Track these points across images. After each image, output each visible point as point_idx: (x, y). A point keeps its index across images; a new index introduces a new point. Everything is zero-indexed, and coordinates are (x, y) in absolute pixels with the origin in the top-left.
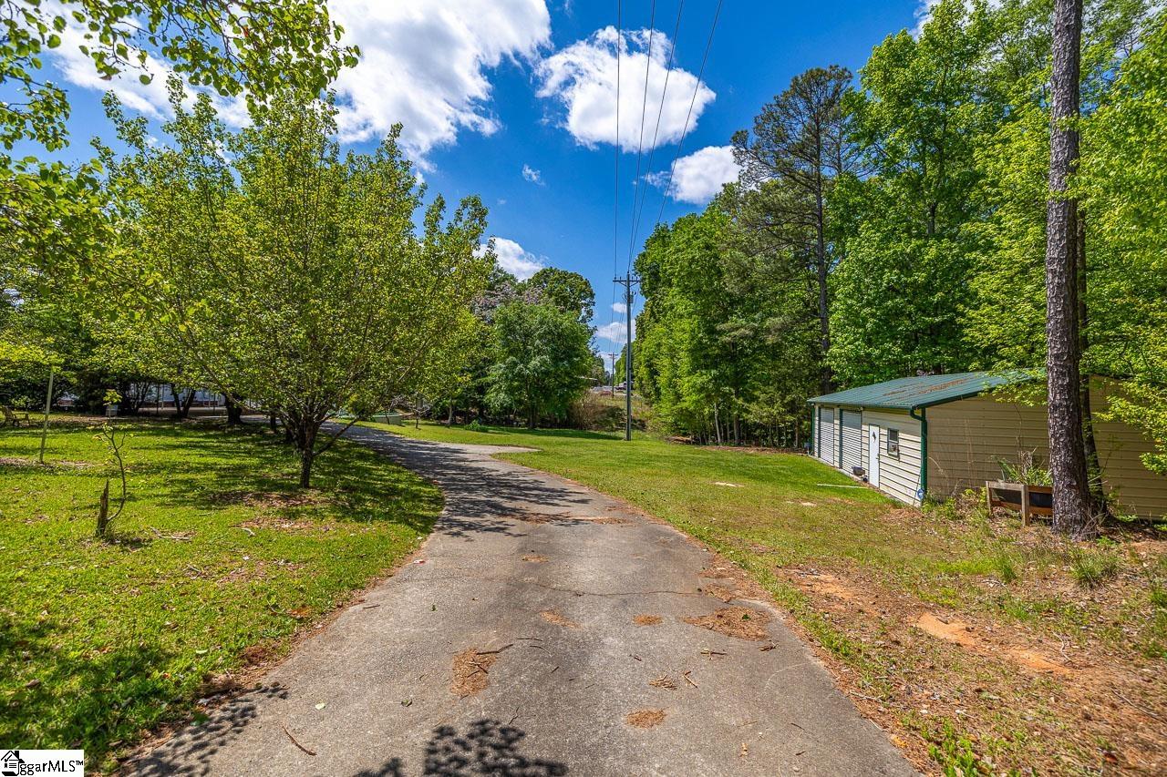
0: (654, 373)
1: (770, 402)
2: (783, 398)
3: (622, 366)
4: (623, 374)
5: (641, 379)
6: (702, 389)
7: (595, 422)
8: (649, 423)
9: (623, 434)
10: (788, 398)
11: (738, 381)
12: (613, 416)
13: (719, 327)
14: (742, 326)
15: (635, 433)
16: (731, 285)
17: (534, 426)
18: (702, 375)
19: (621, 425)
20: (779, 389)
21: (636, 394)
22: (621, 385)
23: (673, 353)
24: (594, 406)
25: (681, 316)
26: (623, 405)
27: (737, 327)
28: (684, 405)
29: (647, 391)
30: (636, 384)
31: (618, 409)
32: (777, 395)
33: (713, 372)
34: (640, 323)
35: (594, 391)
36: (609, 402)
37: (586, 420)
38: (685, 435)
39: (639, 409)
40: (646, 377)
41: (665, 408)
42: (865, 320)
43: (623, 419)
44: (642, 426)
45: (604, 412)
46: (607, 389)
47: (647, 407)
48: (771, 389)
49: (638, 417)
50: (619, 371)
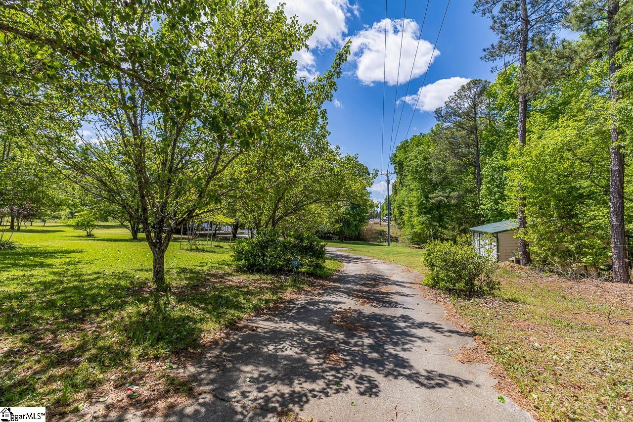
0: (401, 213)
1: (453, 229)
2: (459, 227)
3: (385, 208)
4: (386, 212)
5: (395, 216)
6: (423, 223)
7: (372, 238)
8: (400, 239)
9: (386, 244)
10: (462, 228)
11: (440, 219)
12: (381, 235)
13: (430, 196)
14: (441, 196)
15: (392, 244)
16: (435, 177)
17: (342, 240)
18: (423, 217)
19: (385, 240)
20: (457, 223)
21: (393, 223)
22: (385, 218)
23: (410, 204)
24: (371, 230)
25: (413, 190)
26: (386, 229)
27: (437, 196)
28: (415, 230)
29: (399, 222)
30: (393, 218)
31: (383, 231)
32: (457, 226)
33: (428, 216)
34: (394, 187)
35: (371, 222)
36: (379, 228)
37: (368, 237)
38: (418, 244)
39: (394, 231)
40: (398, 215)
41: (407, 231)
42: (495, 194)
43: (386, 237)
44: (396, 240)
45: (376, 233)
46: (377, 220)
47: (399, 230)
48: (454, 223)
49: (394, 236)
50: (383, 210)
